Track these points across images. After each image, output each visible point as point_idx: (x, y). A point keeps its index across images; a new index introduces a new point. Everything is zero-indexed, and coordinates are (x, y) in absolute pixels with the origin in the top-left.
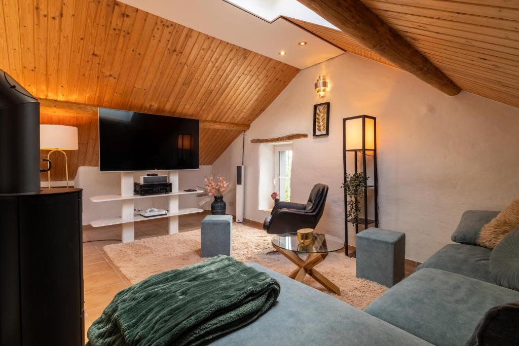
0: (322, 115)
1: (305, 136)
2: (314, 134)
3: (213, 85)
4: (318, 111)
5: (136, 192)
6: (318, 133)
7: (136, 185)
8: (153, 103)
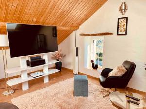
0: (123, 24)
1: (111, 34)
2: (118, 34)
3: (65, 8)
4: (120, 22)
5: (28, 65)
6: (120, 33)
7: (28, 61)
8: (34, 19)
